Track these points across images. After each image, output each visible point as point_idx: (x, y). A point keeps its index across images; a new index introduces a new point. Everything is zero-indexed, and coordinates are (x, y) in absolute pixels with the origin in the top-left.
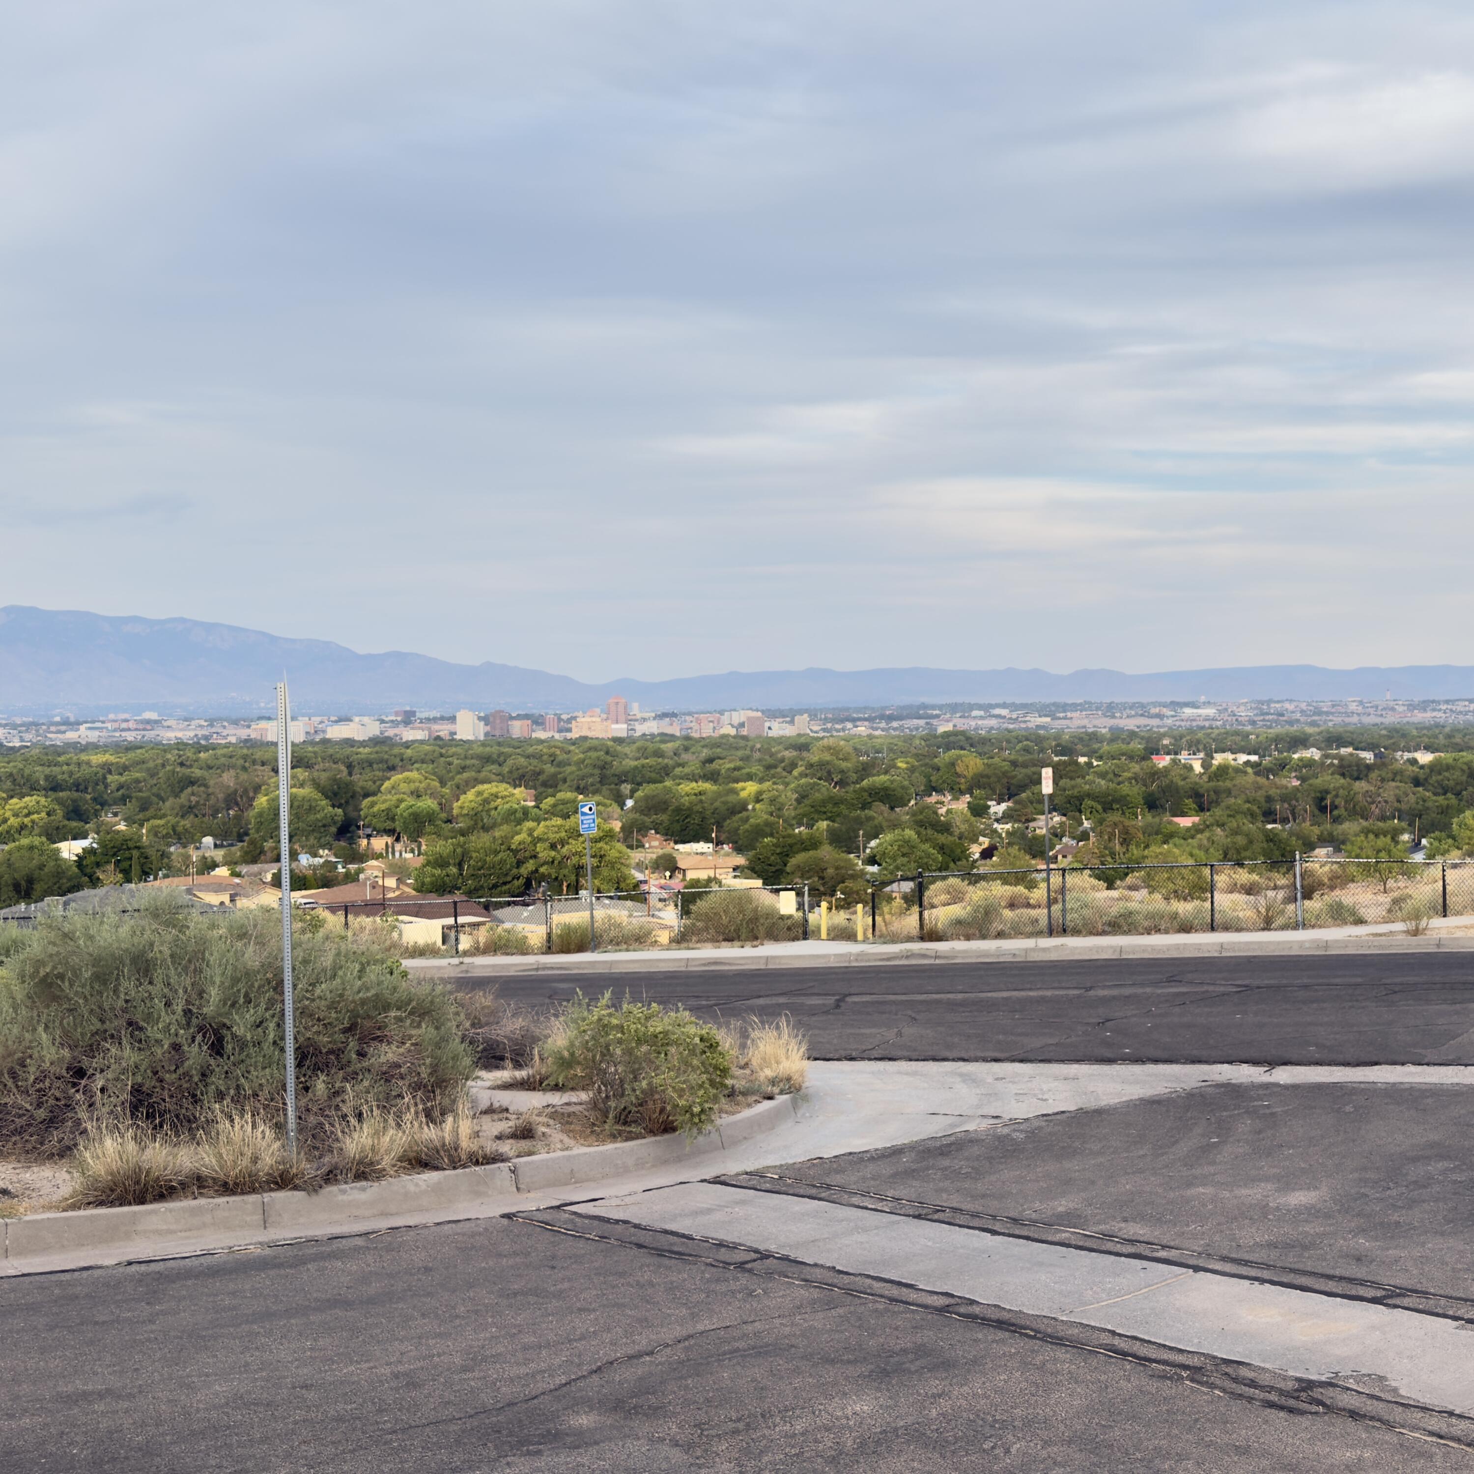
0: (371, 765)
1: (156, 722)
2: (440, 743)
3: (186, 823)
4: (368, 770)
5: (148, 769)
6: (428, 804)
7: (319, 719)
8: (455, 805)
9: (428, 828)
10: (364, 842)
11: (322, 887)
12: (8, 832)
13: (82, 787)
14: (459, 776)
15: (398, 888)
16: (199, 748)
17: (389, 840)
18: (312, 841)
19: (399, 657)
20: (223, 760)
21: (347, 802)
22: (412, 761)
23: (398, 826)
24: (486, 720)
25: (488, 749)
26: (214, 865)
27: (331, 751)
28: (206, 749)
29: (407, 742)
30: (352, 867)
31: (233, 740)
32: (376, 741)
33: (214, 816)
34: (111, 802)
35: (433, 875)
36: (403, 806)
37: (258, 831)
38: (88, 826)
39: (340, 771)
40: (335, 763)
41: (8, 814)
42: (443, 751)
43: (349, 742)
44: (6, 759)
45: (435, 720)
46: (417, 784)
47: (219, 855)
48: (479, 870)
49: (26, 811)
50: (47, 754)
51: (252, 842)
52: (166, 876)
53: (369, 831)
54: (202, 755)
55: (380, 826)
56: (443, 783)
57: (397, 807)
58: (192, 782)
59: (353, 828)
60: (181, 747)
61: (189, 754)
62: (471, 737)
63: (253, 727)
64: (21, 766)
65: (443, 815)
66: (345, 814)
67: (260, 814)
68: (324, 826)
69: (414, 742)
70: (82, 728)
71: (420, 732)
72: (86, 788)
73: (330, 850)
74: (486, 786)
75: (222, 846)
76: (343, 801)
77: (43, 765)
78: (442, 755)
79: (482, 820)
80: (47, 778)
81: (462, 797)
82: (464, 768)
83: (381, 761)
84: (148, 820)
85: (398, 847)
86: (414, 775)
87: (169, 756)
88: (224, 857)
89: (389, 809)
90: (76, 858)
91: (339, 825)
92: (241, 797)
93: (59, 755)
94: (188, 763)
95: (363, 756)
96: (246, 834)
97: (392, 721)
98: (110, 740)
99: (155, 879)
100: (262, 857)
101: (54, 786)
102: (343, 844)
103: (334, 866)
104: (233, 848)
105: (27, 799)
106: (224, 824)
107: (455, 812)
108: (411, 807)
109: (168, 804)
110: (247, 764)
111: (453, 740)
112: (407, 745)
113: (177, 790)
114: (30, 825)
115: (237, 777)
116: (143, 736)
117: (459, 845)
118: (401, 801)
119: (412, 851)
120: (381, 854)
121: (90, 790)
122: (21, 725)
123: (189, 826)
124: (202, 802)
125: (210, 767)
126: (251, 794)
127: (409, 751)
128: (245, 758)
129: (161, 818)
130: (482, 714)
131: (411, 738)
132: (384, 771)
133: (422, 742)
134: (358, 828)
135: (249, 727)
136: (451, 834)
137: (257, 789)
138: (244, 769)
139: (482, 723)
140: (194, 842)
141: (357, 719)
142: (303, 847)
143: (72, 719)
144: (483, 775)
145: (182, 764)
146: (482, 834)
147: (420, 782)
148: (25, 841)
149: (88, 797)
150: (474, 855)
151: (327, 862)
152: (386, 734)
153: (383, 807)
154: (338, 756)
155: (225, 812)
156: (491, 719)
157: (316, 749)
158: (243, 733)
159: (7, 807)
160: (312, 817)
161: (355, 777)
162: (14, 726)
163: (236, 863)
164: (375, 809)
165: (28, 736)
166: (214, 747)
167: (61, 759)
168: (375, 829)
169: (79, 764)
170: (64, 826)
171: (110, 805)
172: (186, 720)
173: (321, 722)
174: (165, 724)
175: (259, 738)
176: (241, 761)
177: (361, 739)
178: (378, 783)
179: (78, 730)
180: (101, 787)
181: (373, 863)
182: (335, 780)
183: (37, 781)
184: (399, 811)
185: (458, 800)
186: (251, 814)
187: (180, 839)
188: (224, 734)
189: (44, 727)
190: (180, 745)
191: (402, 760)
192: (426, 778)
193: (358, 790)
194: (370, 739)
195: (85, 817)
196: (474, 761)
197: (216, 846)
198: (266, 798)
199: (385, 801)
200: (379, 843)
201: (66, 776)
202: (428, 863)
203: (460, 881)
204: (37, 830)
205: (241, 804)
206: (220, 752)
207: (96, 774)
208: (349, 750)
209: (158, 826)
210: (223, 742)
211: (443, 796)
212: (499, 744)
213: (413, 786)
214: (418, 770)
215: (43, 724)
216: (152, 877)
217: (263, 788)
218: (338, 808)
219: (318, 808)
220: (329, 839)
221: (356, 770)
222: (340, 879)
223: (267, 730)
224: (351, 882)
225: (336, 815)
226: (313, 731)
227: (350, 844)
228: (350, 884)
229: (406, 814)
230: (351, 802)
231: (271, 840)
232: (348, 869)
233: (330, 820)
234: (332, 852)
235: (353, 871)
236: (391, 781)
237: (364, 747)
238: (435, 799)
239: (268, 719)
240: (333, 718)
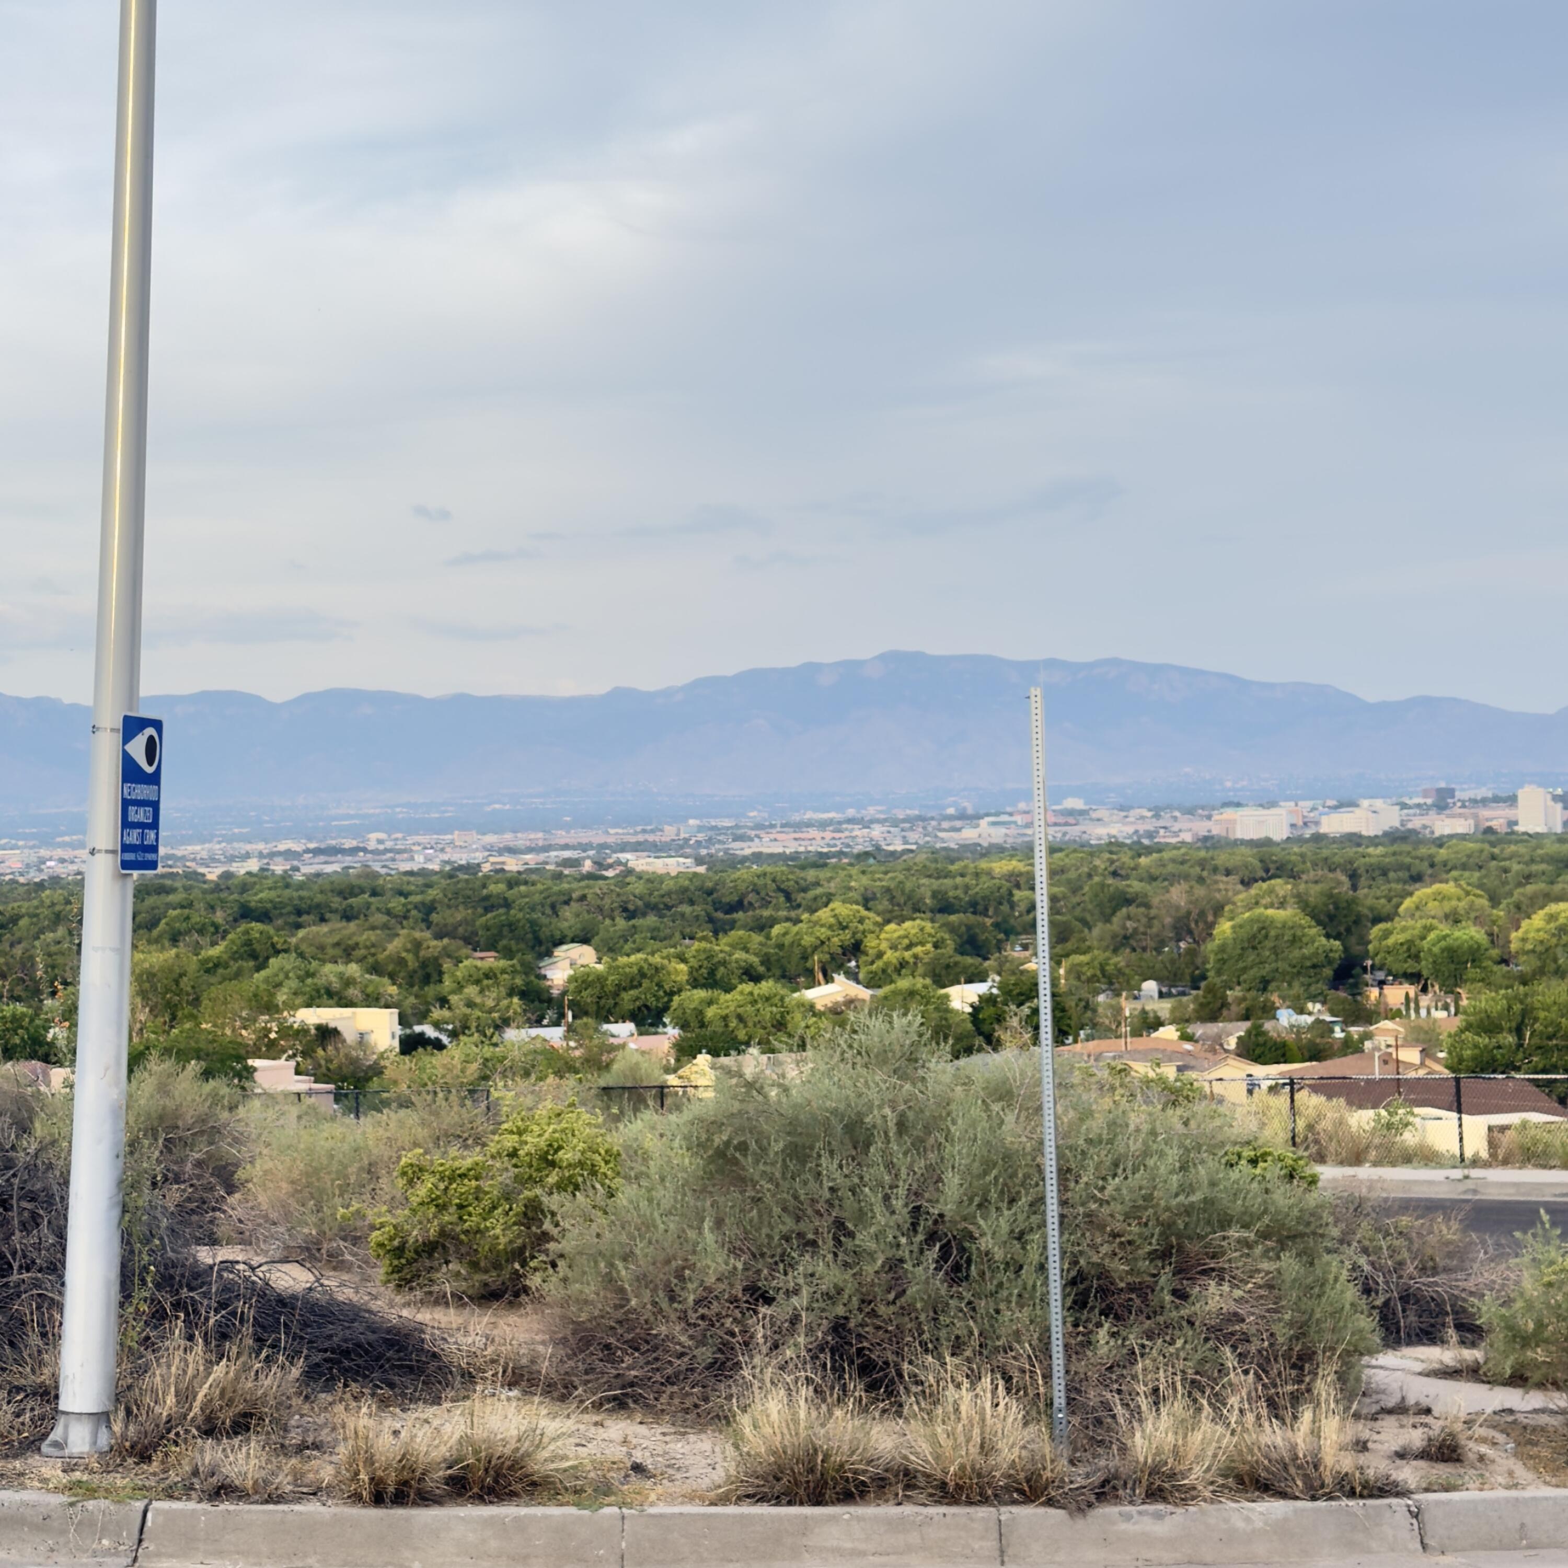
0: (1384, 873)
1: (1082, 813)
2: (1492, 838)
3: (1120, 960)
4: (1380, 880)
5: (1069, 881)
6: (1472, 933)
7: (1309, 804)
8: (1514, 935)
9: (1472, 972)
10: (1374, 993)
11: (1310, 1059)
12: (884, 971)
13: (980, 908)
14: (1520, 890)
15: (1422, 1064)
16: (1139, 850)
17: (1412, 990)
18: (1297, 989)
19: (1426, 703)
20: (1171, 868)
21: (1348, 930)
22: (1448, 867)
23: (1425, 967)
24: (1564, 800)
26: (1157, 1024)
27: (1325, 853)
28: (1149, 851)
29: (1442, 837)
30: (1355, 1031)
31: (1187, 837)
32: (1394, 837)
33: (1158, 950)
34: (1019, 929)
35: (1476, 1046)
36: (1432, 936)
37: (1219, 972)
38: (987, 964)
39: (1339, 883)
40: (1331, 870)
41: (884, 946)
42: (1496, 851)
43: (1354, 839)
44: (883, 868)
45: (1484, 802)
46: (1454, 903)
47: (1164, 1008)
48: (1550, 1038)
49: (906, 941)
50: (936, 861)
51: (1210, 990)
52: (1089, 1038)
53: (1381, 975)
54: (1143, 860)
55: (1398, 967)
56: (1495, 901)
57: (1423, 938)
58: (1128, 901)
59: (1357, 970)
60: (1114, 849)
61: (1125, 858)
62: (1541, 829)
63: (1215, 817)
64: (901, 877)
65: (1495, 953)
66: (1346, 949)
67: (1222, 949)
68: (1314, 966)
69: (1451, 837)
70: (984, 822)
71: (1462, 821)
72: (986, 909)
73: (1324, 1003)
75: (1169, 995)
76: (1342, 929)
77: (930, 876)
78: (1493, 857)
79: (1555, 960)
80: (935, 895)
81: (1525, 924)
82: (1528, 878)
83: (1401, 867)
84: (1067, 955)
85: (1425, 1000)
86: (1449, 888)
87: (1097, 862)
88: (1173, 1010)
89: (1410, 943)
90: (970, 1010)
91: (1336, 966)
92: (1197, 922)
93: (952, 862)
94: (1123, 872)
95: (1373, 860)
96: (1204, 977)
97: (1418, 806)
98: (1019, 840)
99: (1075, 1041)
100: (1225, 1012)
101: (944, 907)
102: (1342, 994)
103: (1328, 1028)
104: (1185, 999)
105: (908, 924)
106: (1173, 962)
107: (1514, 947)
108: (1445, 937)
109: (1096, 932)
110: (1205, 874)
111: (1513, 833)
112: (1440, 842)
113: (1108, 911)
114: (912, 960)
115: (1190, 892)
116: (1065, 834)
117: (1516, 997)
118: (1429, 929)
119: (1446, 1008)
120: (1399, 1010)
121: (990, 913)
122: (904, 821)
123: (1122, 964)
124: (1142, 929)
125: (1153, 879)
126: (1210, 918)
127: (1442, 851)
128: (1202, 863)
129: (1084, 953)
130: (1559, 791)
131: (1447, 831)
132: (1405, 882)
133: (1463, 837)
134: (1365, 970)
135: (1209, 817)
136: (1506, 982)
137: (1218, 910)
138: (1201, 880)
139: (1559, 806)
140: (1130, 988)
141: (1365, 803)
142: (1284, 998)
143: (970, 811)
144: (1558, 888)
145: (1115, 874)
146: (1554, 982)
147: (1459, 899)
148: (903, 983)
149: (989, 922)
150: (1542, 1014)
151: (1318, 1022)
152: (1410, 826)
153: (1401, 938)
154: (1337, 859)
155: (1173, 944)
157: (1304, 849)
158: (1202, 827)
159: (883, 936)
160: (1297, 953)
161: (1362, 892)
162: (895, 823)
163: (1187, 1021)
164: (1391, 941)
165: (913, 836)
166: (1159, 848)
167: (953, 868)
168: (1389, 973)
169: (977, 875)
170: (956, 964)
171: (1018, 934)
172: (1122, 808)
174: (1094, 815)
175: (1224, 834)
176: (1198, 869)
177: (1372, 833)
178: (1395, 900)
179: (977, 826)
180: (1005, 908)
181: (1386, 1024)
182: (1331, 896)
183: (922, 899)
184: (1425, 944)
185: (1518, 928)
186: (1210, 947)
187: (1111, 983)
188: (1176, 829)
189: (934, 823)
190: (1114, 846)
192: (1468, 893)
193: (1365, 911)
194: (1386, 834)
195: (983, 952)
196: (1543, 867)
197: (1161, 995)
198: (1230, 924)
199: (1404, 929)
200: (1395, 994)
201: (959, 893)
202: (1468, 1027)
203: (1520, 1055)
204: (921, 969)
205: (1196, 933)
206: (1166, 855)
207: (999, 888)
208: (1351, 851)
209: (1080, 965)
210: (1173, 840)
211: (1494, 922)
213: (1447, 907)
214: (1456, 880)
215: (932, 818)
216: (1071, 1038)
217: (1227, 908)
218: (1335, 939)
219: (1305, 940)
220: (1321, 986)
221: (1363, 881)
222: (1336, 1047)
223: (1235, 821)
224: (1352, 1053)
225: (1331, 950)
226: (1300, 823)
227: (1353, 995)
228: (1350, 1057)
229: (1436, 950)
230: (1353, 929)
231: (1238, 988)
232: (1348, 1033)
233: (1322, 958)
234: (1327, 1006)
235: (1356, 1037)
236: (1415, 898)
237: (1376, 845)
238: (1482, 925)
239: (1238, 805)
240: (1330, 803)
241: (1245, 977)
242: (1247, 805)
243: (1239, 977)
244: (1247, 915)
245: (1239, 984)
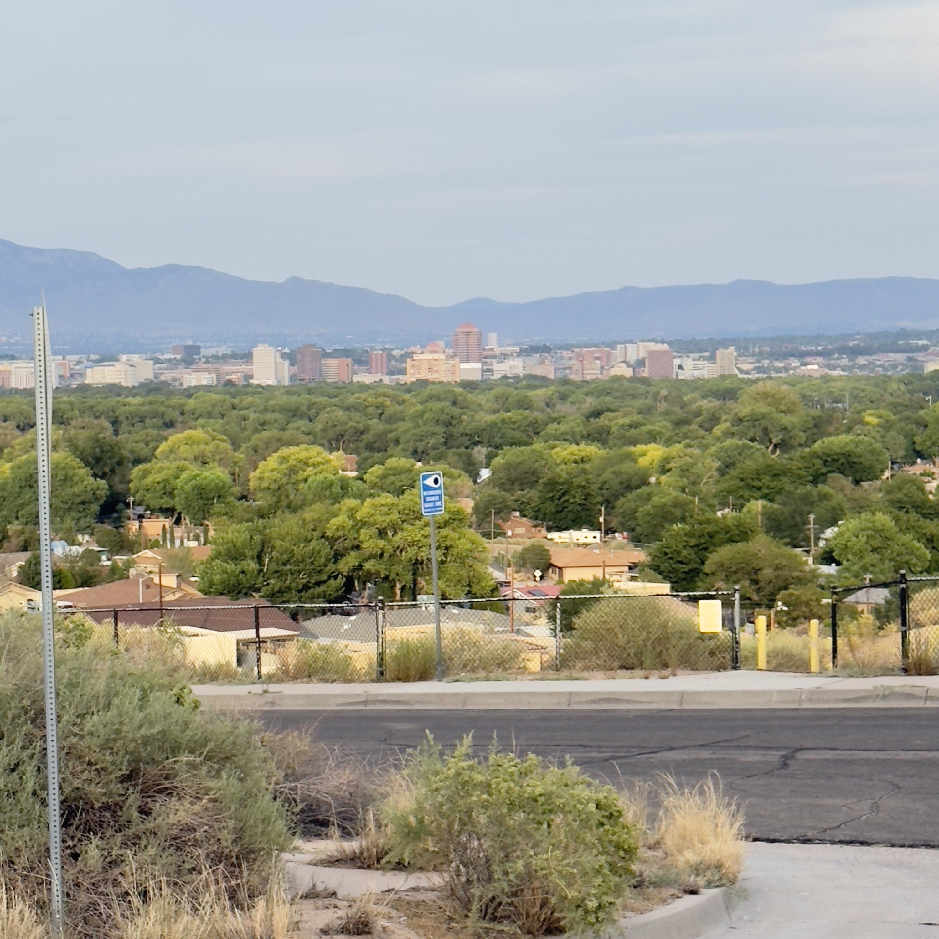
0: (142, 420)
2: (232, 390)
4: (139, 426)
6: (217, 473)
7: (76, 358)
8: (252, 475)
9: (218, 507)
10: (135, 525)
11: (82, 585)
14: (257, 436)
15: (179, 587)
17: (168, 523)
18: (68, 523)
21: (112, 471)
22: (196, 415)
23: (178, 503)
24: (291, 358)
25: (294, 399)
27: (91, 402)
29: (190, 388)
30: (120, 559)
32: (149, 388)
35: (224, 572)
36: (184, 475)
39: (103, 429)
40: (97, 418)
42: (236, 401)
43: (115, 390)
45: (224, 358)
46: (202, 446)
48: (284, 564)
53: (140, 510)
55: (156, 503)
56: (236, 445)
57: (177, 477)
59: (121, 506)
62: (272, 382)
65: (237, 490)
66: (111, 487)
67: (3, 487)
68: (83, 503)
69: (198, 388)
71: (206, 375)
73: (91, 534)
74: (293, 449)
76: (107, 470)
78: (234, 407)
79: (287, 497)
81: (262, 465)
82: (263, 425)
83: (156, 415)
85: (179, 532)
86: (198, 433)
89: (166, 481)
91: (102, 502)
95: (132, 409)
97: (170, 360)
100: (6, 544)
102: (108, 527)
103: (96, 556)
107: (252, 485)
108: (195, 477)
111: (249, 385)
112: (189, 393)
117: (256, 530)
118: (182, 469)
119: (197, 538)
120: (157, 541)
127: (191, 401)
130: (287, 350)
131: (193, 384)
132: (159, 428)
133: (208, 389)
134: (127, 505)
136: (246, 516)
139: (287, 363)
141: (124, 358)
142: (57, 531)
144: (288, 434)
146: (288, 515)
147: (206, 444)
150: (278, 543)
151: (88, 552)
152: (162, 378)
153: (159, 477)
154: (101, 408)
156: (299, 357)
157: (72, 398)
160: (68, 491)
161: (122, 437)
164: (149, 480)
168: (148, 508)
173: (79, 362)
175: (1, 384)
177: (130, 385)
178: (152, 445)
181: (148, 553)
182: (97, 441)
184: (179, 483)
185: (255, 468)
191: (182, 414)
192: (214, 439)
193: (126, 454)
194: (142, 385)
196: (277, 415)
198: (9, 465)
199: (161, 470)
200: (154, 527)
202: (218, 555)
203: (261, 579)
208: (113, 401)
211: (235, 463)
212: (310, 391)
213: (196, 450)
214: (203, 427)
217: (6, 451)
218: (102, 478)
219: (76, 479)
220: (90, 520)
221: (124, 427)
222: (104, 574)
223: (10, 372)
224: (119, 579)
225: (98, 488)
226: (68, 375)
227: (117, 528)
228: (117, 582)
229: (188, 488)
230: (117, 471)
231: (16, 522)
232: (115, 562)
233: (90, 495)
234: (95, 538)
235: (120, 564)
236: (169, 442)
237: (134, 396)
238: (226, 467)
239: (13, 358)
240: (93, 357)
241: (23, 512)
242: (20, 358)
243: (17, 512)
244: (25, 457)
245: (17, 518)
